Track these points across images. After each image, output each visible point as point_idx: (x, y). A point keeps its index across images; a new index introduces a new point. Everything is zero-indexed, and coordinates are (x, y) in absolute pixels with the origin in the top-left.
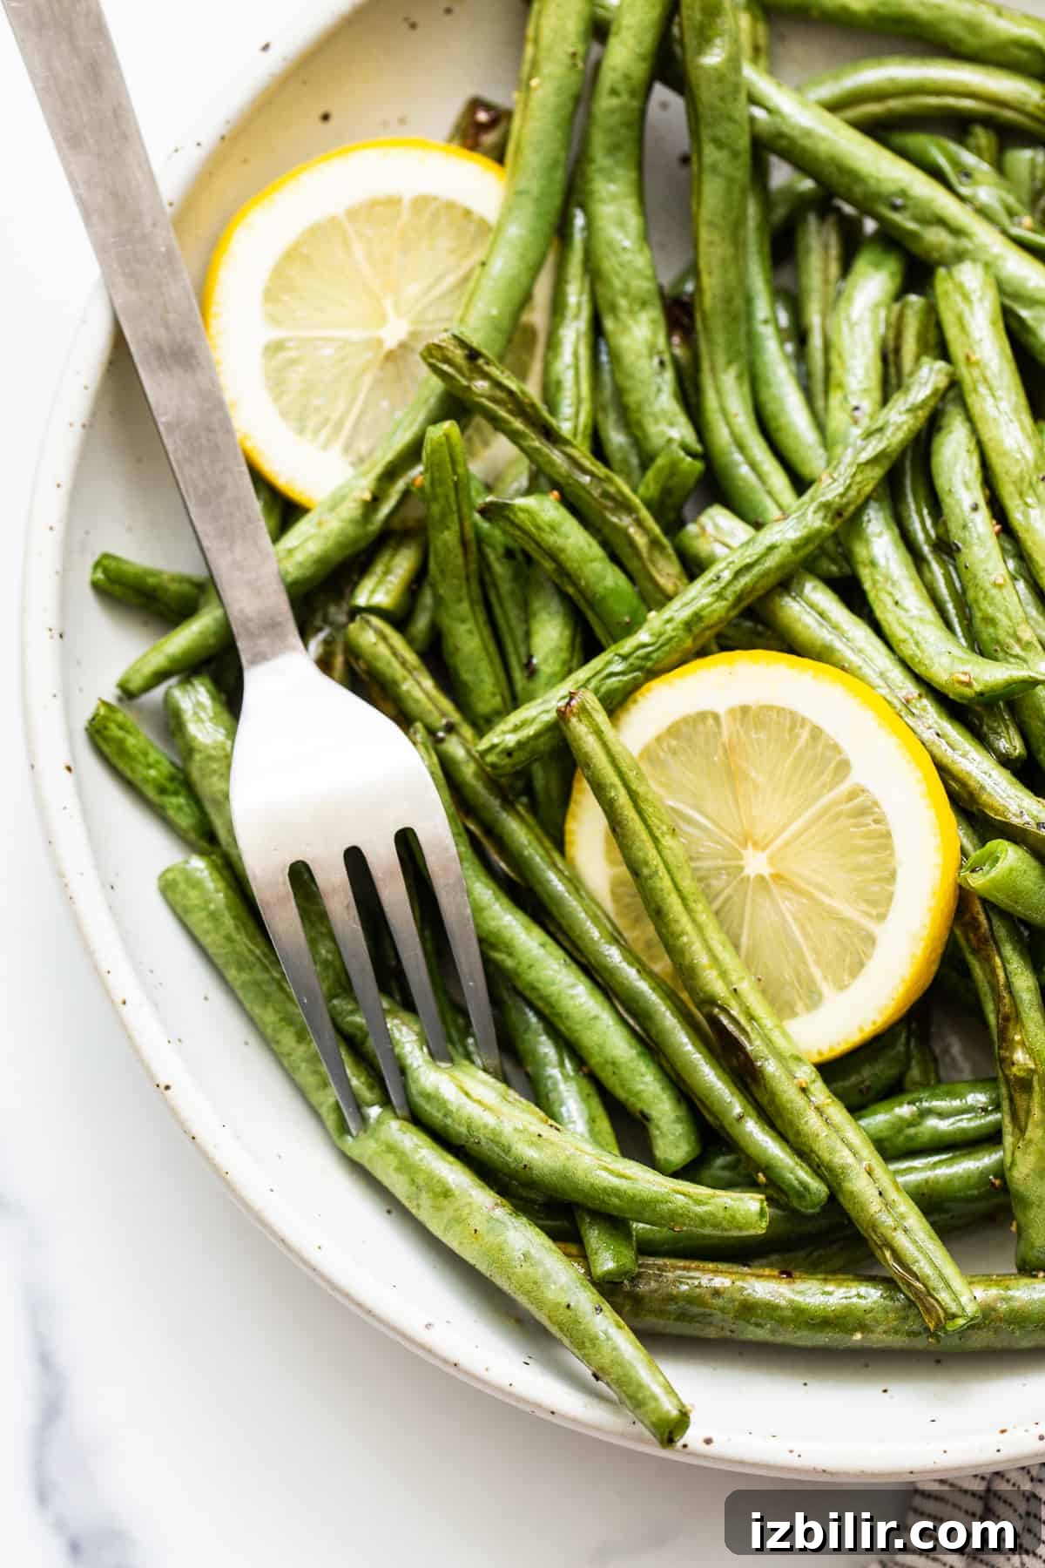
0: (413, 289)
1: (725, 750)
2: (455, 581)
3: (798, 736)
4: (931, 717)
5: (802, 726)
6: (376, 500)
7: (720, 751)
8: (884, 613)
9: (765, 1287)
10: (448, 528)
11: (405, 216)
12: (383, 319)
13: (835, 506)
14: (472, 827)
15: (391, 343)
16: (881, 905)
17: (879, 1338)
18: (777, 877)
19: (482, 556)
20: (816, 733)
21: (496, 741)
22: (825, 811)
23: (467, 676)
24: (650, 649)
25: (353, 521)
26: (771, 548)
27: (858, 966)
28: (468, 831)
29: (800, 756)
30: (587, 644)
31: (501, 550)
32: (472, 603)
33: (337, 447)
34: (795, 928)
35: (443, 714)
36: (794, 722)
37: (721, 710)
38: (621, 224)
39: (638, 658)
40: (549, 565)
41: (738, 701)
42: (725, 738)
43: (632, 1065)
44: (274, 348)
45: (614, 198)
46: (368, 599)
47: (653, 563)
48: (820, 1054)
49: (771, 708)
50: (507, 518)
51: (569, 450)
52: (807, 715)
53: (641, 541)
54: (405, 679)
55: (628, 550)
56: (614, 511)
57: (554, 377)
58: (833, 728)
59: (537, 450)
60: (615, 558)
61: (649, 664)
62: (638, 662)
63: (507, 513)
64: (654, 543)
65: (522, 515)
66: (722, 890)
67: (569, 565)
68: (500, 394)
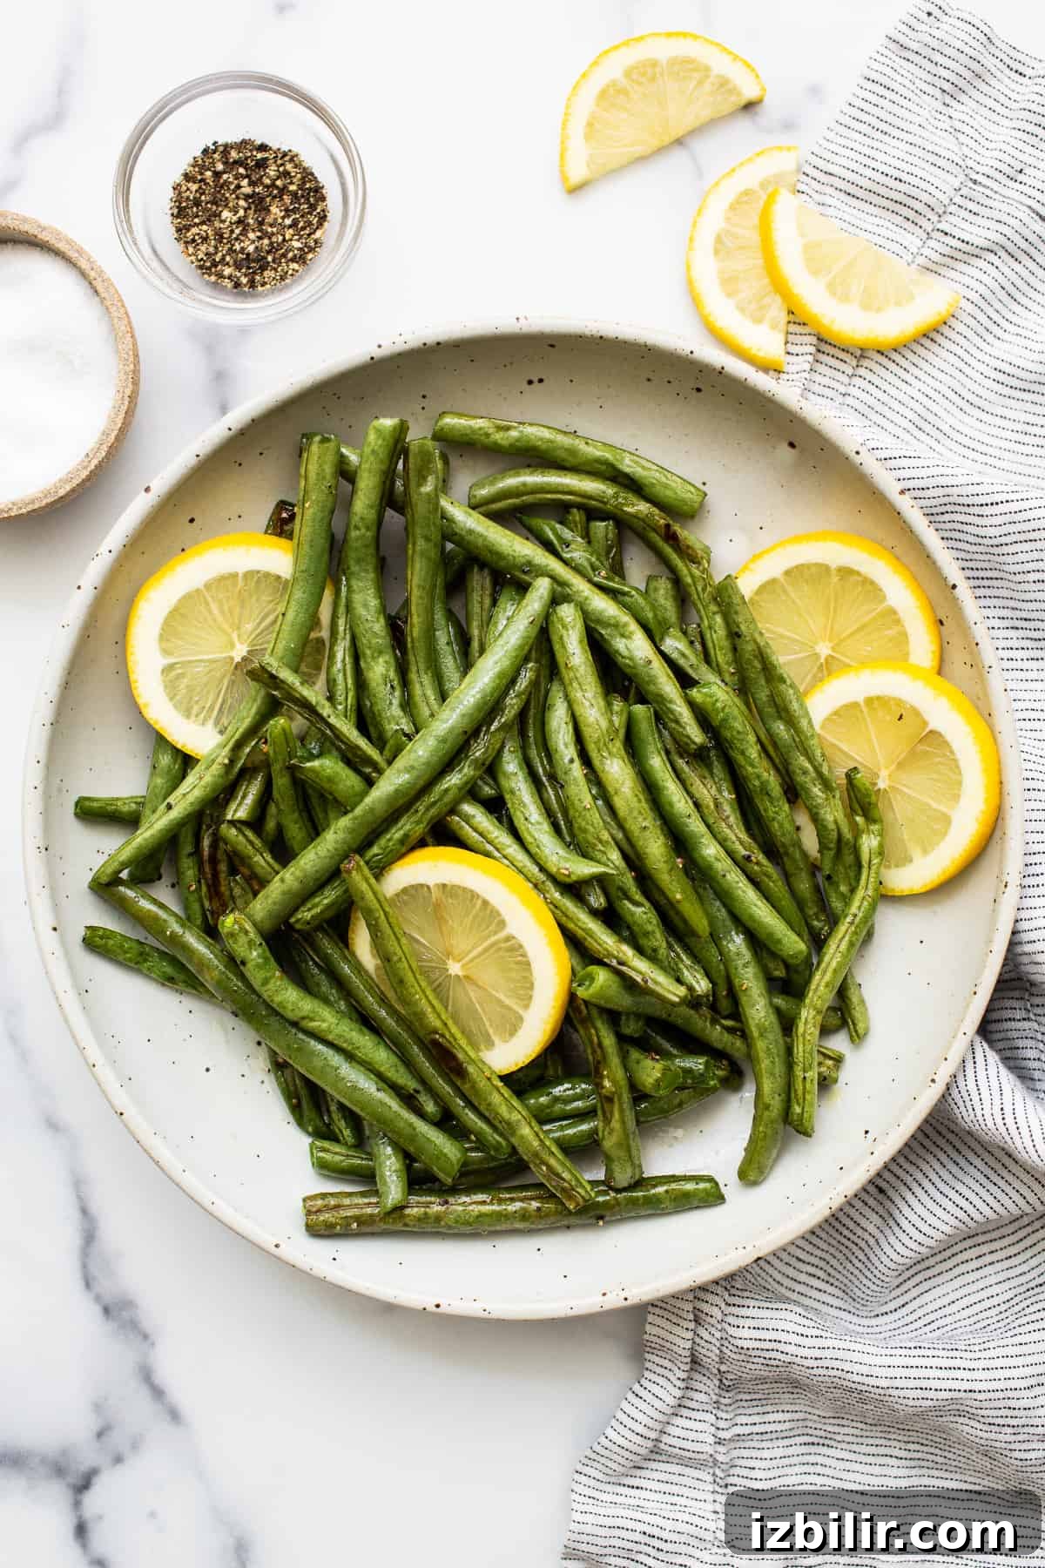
0: (249, 627)
1: (435, 907)
3: (475, 904)
5: (477, 899)
6: (232, 761)
7: (432, 907)
11: (240, 583)
12: (232, 646)
15: (238, 659)
16: (527, 1000)
18: (467, 977)
20: (485, 903)
21: (300, 916)
22: (492, 945)
25: (219, 776)
27: (514, 1031)
29: (475, 918)
33: (211, 723)
34: (477, 1006)
36: (473, 896)
37: (431, 884)
38: (365, 606)
40: (331, 797)
41: (440, 881)
42: (434, 901)
44: (169, 668)
46: (233, 816)
49: (459, 887)
52: (480, 892)
57: (332, 677)
58: (496, 900)
66: (436, 980)
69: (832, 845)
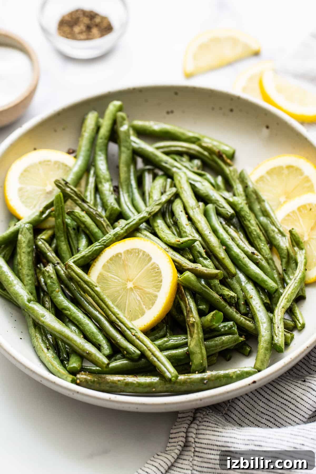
1: (123, 261)
2: (61, 232)
3: (140, 254)
4: (172, 252)
5: (141, 252)
6: (43, 212)
7: (122, 261)
8: (161, 234)
9: (130, 379)
10: (59, 218)
11: (52, 165)
13: (149, 212)
14: (62, 286)
16: (158, 287)
17: (159, 389)
18: (135, 287)
19: (67, 229)
20: (144, 252)
22: (146, 269)
23: (63, 255)
24: (105, 240)
26: (134, 220)
27: (153, 304)
28: (61, 287)
29: (140, 258)
30: (90, 242)
31: (72, 228)
32: (65, 238)
35: (56, 260)
36: (139, 251)
37: (122, 252)
39: (103, 242)
42: (123, 258)
43: (97, 333)
44: (21, 189)
45: (101, 160)
47: (107, 228)
48: (145, 325)
49: (133, 249)
50: (73, 214)
51: (89, 204)
52: (142, 249)
53: (105, 224)
54: (48, 252)
55: (102, 226)
56: (98, 217)
58: (147, 251)
59: (81, 204)
60: (97, 226)
61: (105, 244)
62: (103, 243)
63: (73, 213)
64: (108, 225)
65: (77, 214)
67: (87, 225)
68: (72, 191)
69: (285, 256)
